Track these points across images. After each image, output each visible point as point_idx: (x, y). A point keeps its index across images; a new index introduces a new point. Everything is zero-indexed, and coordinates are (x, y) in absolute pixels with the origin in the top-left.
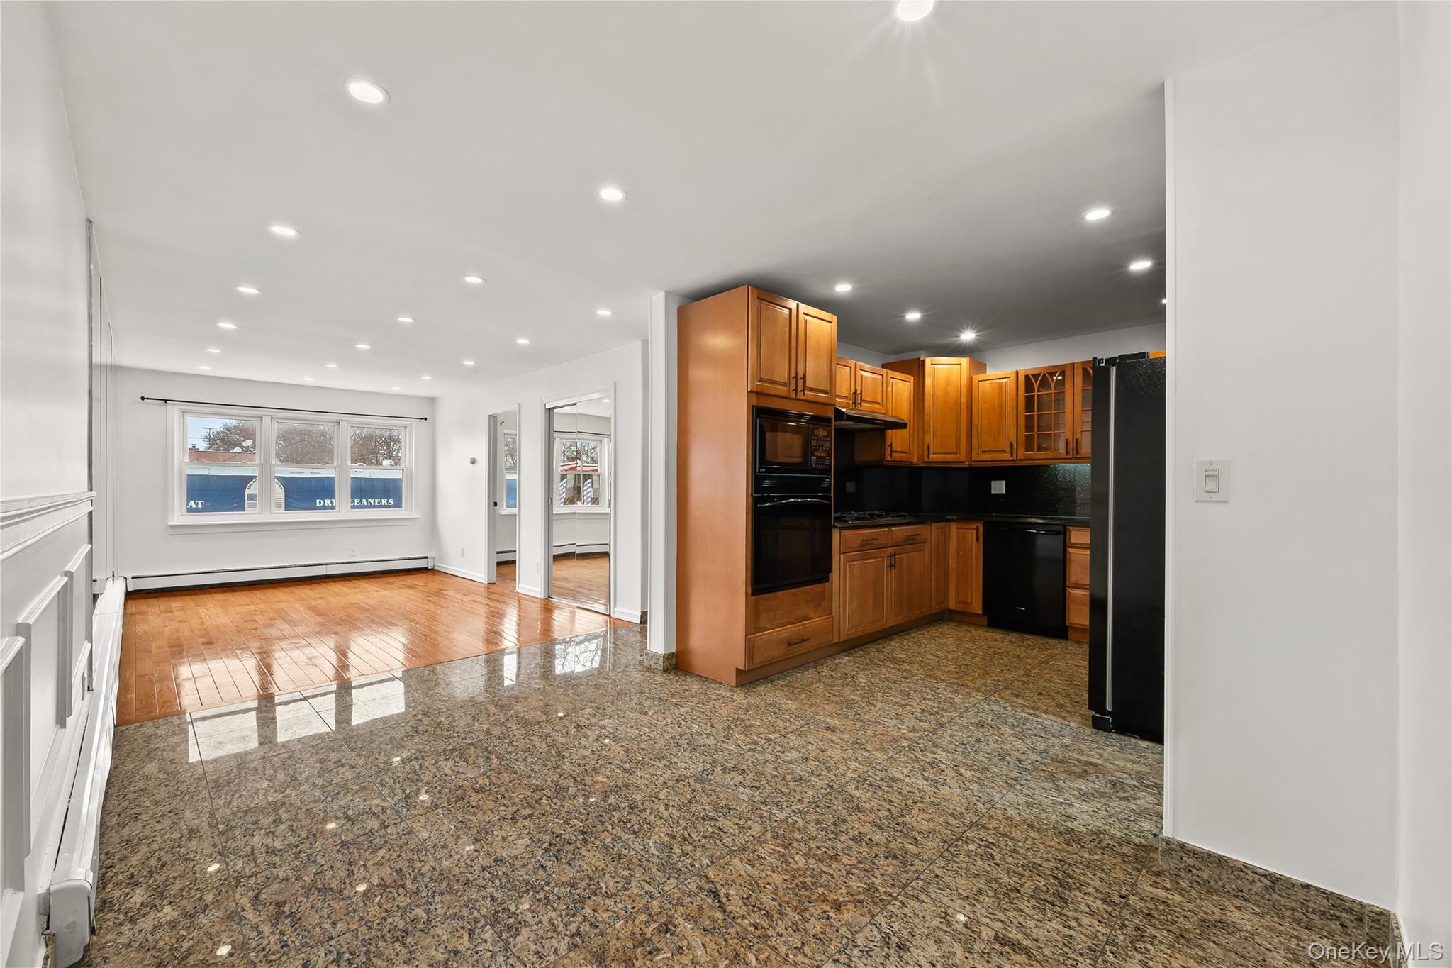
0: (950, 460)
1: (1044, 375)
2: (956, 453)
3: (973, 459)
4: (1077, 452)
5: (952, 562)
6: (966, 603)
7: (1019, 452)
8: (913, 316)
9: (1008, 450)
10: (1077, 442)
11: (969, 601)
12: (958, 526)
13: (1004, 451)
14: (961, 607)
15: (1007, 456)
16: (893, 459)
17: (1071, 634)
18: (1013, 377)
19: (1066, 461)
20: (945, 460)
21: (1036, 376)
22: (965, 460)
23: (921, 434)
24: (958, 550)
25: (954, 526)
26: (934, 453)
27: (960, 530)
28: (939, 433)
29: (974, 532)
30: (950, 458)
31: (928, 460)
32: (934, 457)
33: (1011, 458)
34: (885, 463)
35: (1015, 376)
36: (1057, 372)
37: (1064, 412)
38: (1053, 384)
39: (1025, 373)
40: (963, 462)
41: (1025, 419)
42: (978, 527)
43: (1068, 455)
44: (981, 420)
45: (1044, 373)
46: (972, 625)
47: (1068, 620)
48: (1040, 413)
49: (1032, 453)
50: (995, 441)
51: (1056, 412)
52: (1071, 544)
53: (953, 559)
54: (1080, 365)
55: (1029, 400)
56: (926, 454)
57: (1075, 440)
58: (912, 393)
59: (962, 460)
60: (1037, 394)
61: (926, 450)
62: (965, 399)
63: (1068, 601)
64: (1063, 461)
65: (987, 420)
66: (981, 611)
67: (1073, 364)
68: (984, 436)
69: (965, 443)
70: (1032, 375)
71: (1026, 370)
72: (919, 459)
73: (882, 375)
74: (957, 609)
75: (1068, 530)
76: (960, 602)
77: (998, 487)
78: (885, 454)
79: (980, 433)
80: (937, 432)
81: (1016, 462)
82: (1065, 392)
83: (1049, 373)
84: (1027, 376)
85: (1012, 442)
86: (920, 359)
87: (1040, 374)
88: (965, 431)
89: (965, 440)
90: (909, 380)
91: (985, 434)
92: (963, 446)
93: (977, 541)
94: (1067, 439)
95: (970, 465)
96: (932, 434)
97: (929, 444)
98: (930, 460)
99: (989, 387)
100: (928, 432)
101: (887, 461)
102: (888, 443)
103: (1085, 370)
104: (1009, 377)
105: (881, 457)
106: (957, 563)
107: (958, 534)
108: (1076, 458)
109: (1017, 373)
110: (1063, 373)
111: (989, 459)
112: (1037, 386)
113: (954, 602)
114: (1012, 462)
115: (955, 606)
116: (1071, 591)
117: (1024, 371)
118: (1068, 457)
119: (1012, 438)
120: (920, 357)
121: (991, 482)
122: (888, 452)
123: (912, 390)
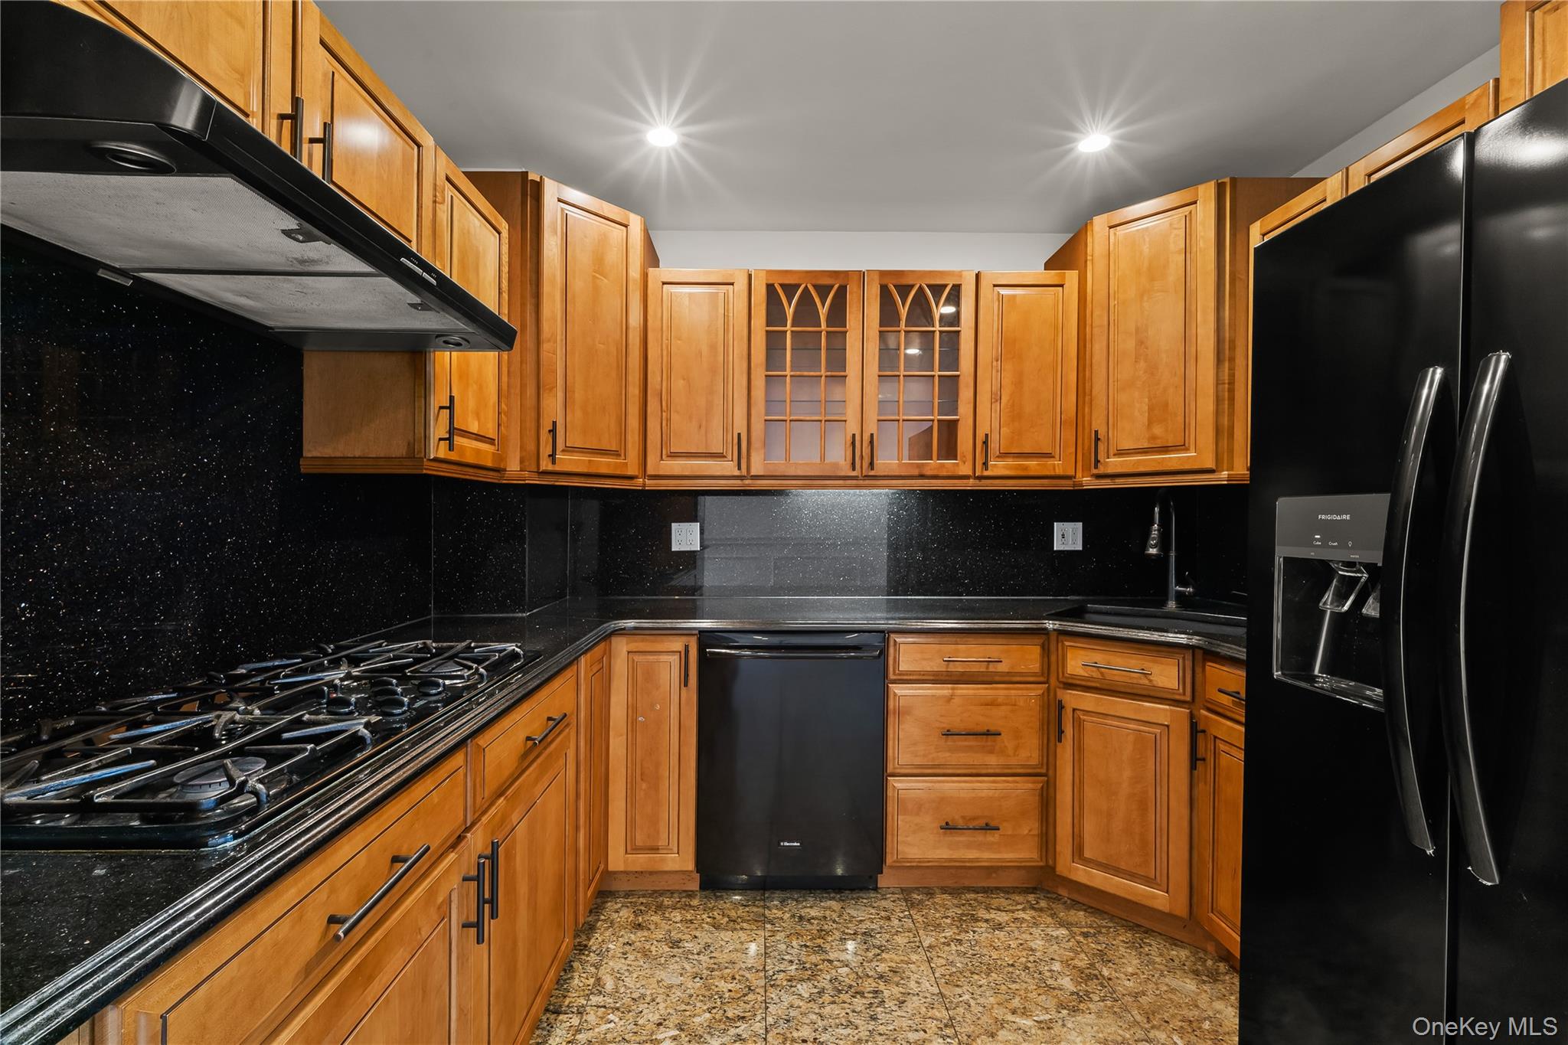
0: (604, 471)
1: (806, 290)
2: (616, 454)
3: (650, 471)
4: (871, 465)
5: (617, 745)
6: (654, 850)
7: (752, 459)
9: (731, 452)
10: (871, 442)
11: (662, 842)
12: (633, 646)
13: (720, 456)
14: (640, 861)
15: (728, 467)
16: (453, 456)
18: (741, 284)
19: (849, 482)
20: (593, 470)
21: (790, 290)
22: (637, 474)
23: (531, 391)
24: (632, 710)
26: (568, 450)
27: (637, 658)
28: (578, 395)
29: (674, 659)
31: (550, 468)
32: (568, 462)
33: (737, 473)
34: (430, 469)
35: (745, 281)
36: (832, 287)
37: (846, 376)
38: (823, 312)
39: (767, 280)
40: (631, 478)
41: (767, 382)
42: (687, 647)
43: (854, 469)
44: (669, 378)
45: (806, 286)
46: (667, 902)
47: (892, 853)
48: (798, 373)
49: (778, 463)
50: (703, 429)
51: (829, 373)
52: (894, 674)
53: (622, 735)
54: (876, 277)
55: (774, 342)
56: (546, 450)
57: (866, 437)
58: (505, 269)
59: (630, 473)
60: (792, 332)
61: (545, 436)
62: (635, 319)
63: (891, 808)
64: (841, 482)
65: (684, 379)
66: (690, 866)
67: (861, 275)
68: (674, 417)
69: (637, 432)
70: (781, 285)
71: (768, 272)
72: (527, 463)
73: (419, 146)
74: (629, 869)
75: (892, 643)
76: (637, 850)
77: (685, 537)
78: (426, 437)
79: (666, 409)
80: (574, 392)
81: (747, 482)
82: (846, 332)
83: (815, 286)
84: (770, 287)
85: (739, 434)
86: (533, 181)
87: (799, 286)
88: (637, 400)
89: (634, 422)
90: (504, 226)
91: (677, 412)
92: (629, 437)
93: (686, 685)
94: (854, 435)
95: (644, 485)
96: (560, 395)
97: (554, 423)
98: (557, 468)
99: (686, 302)
100: (551, 389)
101: (436, 460)
102: (439, 398)
103: (884, 289)
104: (732, 284)
105: (411, 446)
106: (631, 745)
107: (633, 668)
108: (867, 477)
109: (750, 276)
110: (842, 290)
111: (687, 473)
112: (790, 312)
113: (622, 849)
114: (739, 482)
115: (625, 861)
116: (896, 784)
117: (763, 274)
118: (854, 474)
119: (740, 426)
120: (533, 176)
121: (674, 526)
122: (438, 429)
123: (505, 259)
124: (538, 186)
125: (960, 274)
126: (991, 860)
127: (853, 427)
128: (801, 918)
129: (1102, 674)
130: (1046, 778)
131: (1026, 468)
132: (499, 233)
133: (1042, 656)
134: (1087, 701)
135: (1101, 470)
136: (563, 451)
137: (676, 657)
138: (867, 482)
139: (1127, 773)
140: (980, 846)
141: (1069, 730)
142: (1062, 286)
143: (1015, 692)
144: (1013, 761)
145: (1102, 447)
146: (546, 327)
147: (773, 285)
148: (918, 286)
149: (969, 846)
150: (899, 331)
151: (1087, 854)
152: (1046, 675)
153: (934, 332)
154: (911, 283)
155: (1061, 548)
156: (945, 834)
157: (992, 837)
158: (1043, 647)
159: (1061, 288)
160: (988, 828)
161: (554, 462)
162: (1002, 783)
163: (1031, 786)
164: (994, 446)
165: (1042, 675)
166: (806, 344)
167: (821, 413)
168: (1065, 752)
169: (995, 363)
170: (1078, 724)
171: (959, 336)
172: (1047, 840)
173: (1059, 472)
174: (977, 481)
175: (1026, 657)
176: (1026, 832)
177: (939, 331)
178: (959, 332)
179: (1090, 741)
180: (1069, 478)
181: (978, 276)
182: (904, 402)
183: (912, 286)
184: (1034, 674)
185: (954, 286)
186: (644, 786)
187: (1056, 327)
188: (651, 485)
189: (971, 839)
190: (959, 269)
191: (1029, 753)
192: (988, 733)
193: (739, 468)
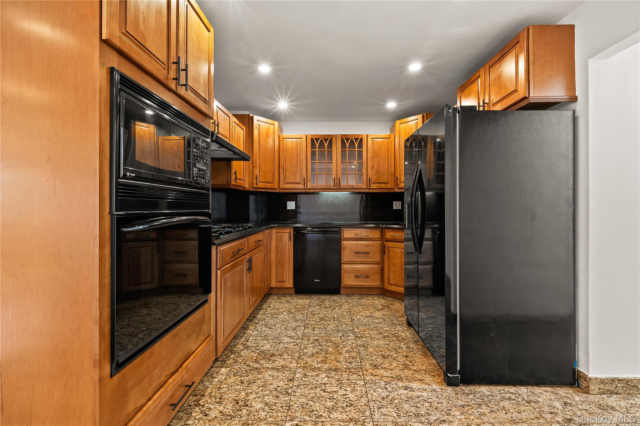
0: (269, 187)
1: (322, 140)
2: (272, 183)
3: (281, 187)
5: (273, 256)
6: (283, 282)
7: (308, 184)
8: (264, 69)
9: (302, 182)
10: (339, 180)
11: (285, 280)
12: (277, 231)
13: (299, 183)
14: (279, 285)
15: (301, 186)
16: (236, 184)
17: (342, 291)
18: (304, 139)
20: (266, 187)
21: (317, 140)
22: (277, 188)
23: (251, 167)
24: (277, 247)
25: (274, 231)
26: (260, 182)
27: (278, 234)
28: (263, 168)
29: (287, 234)
30: (269, 185)
31: (256, 186)
32: (260, 185)
33: (304, 188)
34: (232, 187)
35: (305, 138)
36: (328, 139)
37: (332, 162)
38: (326, 145)
39: (311, 137)
40: (276, 189)
41: (311, 164)
42: (290, 231)
43: (335, 187)
44: (286, 163)
45: (322, 139)
46: (286, 295)
47: (343, 283)
48: (320, 162)
49: (315, 185)
50: (295, 177)
51: (328, 161)
52: (343, 238)
53: (274, 253)
54: (340, 136)
55: (313, 153)
56: (255, 182)
57: (338, 178)
58: (245, 138)
59: (276, 188)
60: (318, 151)
61: (255, 179)
62: (276, 148)
63: (343, 272)
64: (332, 190)
65: (289, 163)
66: (292, 286)
67: (336, 135)
68: (287, 173)
69: (277, 177)
70: (315, 139)
71: (311, 135)
72: (250, 185)
73: (229, 117)
74: (277, 287)
75: (342, 230)
76: (278, 282)
77: (291, 205)
78: (231, 180)
79: (285, 171)
80: (261, 168)
81: (306, 190)
82: (332, 151)
83: (324, 139)
84: (312, 139)
85: (304, 178)
86: (251, 116)
87: (319, 139)
88: (277, 169)
89: (276, 175)
90: (244, 128)
91: (288, 172)
92: (275, 179)
93: (290, 240)
94: (334, 178)
95: (279, 191)
96: (258, 168)
97: (257, 175)
98: (258, 187)
99: (290, 143)
100: (256, 167)
101: (233, 185)
102: (233, 171)
103: (342, 139)
104: (302, 138)
105: (227, 182)
106: (277, 256)
107: (277, 237)
108: (338, 189)
109: (307, 136)
110: (331, 139)
111: (290, 188)
112: (317, 145)
113: (275, 282)
114: (304, 190)
115: (276, 285)
116: (344, 266)
117: (310, 136)
118: (335, 188)
119: (304, 175)
120: (251, 115)
121: (288, 202)
122: (233, 178)
123: (245, 136)
124: (252, 117)
125: (362, 135)
126: (368, 285)
127: (334, 175)
128: (319, 298)
129: (393, 237)
130: (382, 265)
131: (381, 186)
132: (243, 130)
133: (380, 234)
134: (390, 244)
135: (398, 187)
136: (259, 182)
137: (288, 234)
138: (339, 190)
139: (399, 261)
140: (365, 282)
141: (387, 252)
142: (390, 138)
143: (373, 243)
144: (373, 260)
145: (398, 181)
146: (255, 152)
147: (313, 138)
148: (351, 138)
149: (362, 281)
150: (346, 150)
151: (391, 282)
152: (382, 238)
153: (356, 150)
154: (349, 138)
155: (395, 208)
156: (356, 279)
157: (368, 280)
158: (381, 231)
159: (389, 139)
160: (367, 277)
161: (257, 185)
162: (370, 266)
163: (378, 267)
164: (372, 180)
165: (381, 239)
166: (322, 154)
167: (325, 172)
168: (386, 258)
169: (372, 159)
170: (389, 250)
171: (362, 152)
172: (382, 280)
173: (390, 187)
174: (368, 190)
175: (376, 234)
176: (377, 278)
177: (357, 150)
178: (362, 150)
179: (391, 254)
180: (393, 189)
181: (367, 135)
182: (348, 169)
183: (350, 139)
184: (379, 238)
185: (361, 138)
186: (280, 266)
187: (388, 149)
188: (281, 191)
189: (363, 280)
190: (362, 134)
191: (377, 258)
192: (367, 253)
193: (304, 187)
